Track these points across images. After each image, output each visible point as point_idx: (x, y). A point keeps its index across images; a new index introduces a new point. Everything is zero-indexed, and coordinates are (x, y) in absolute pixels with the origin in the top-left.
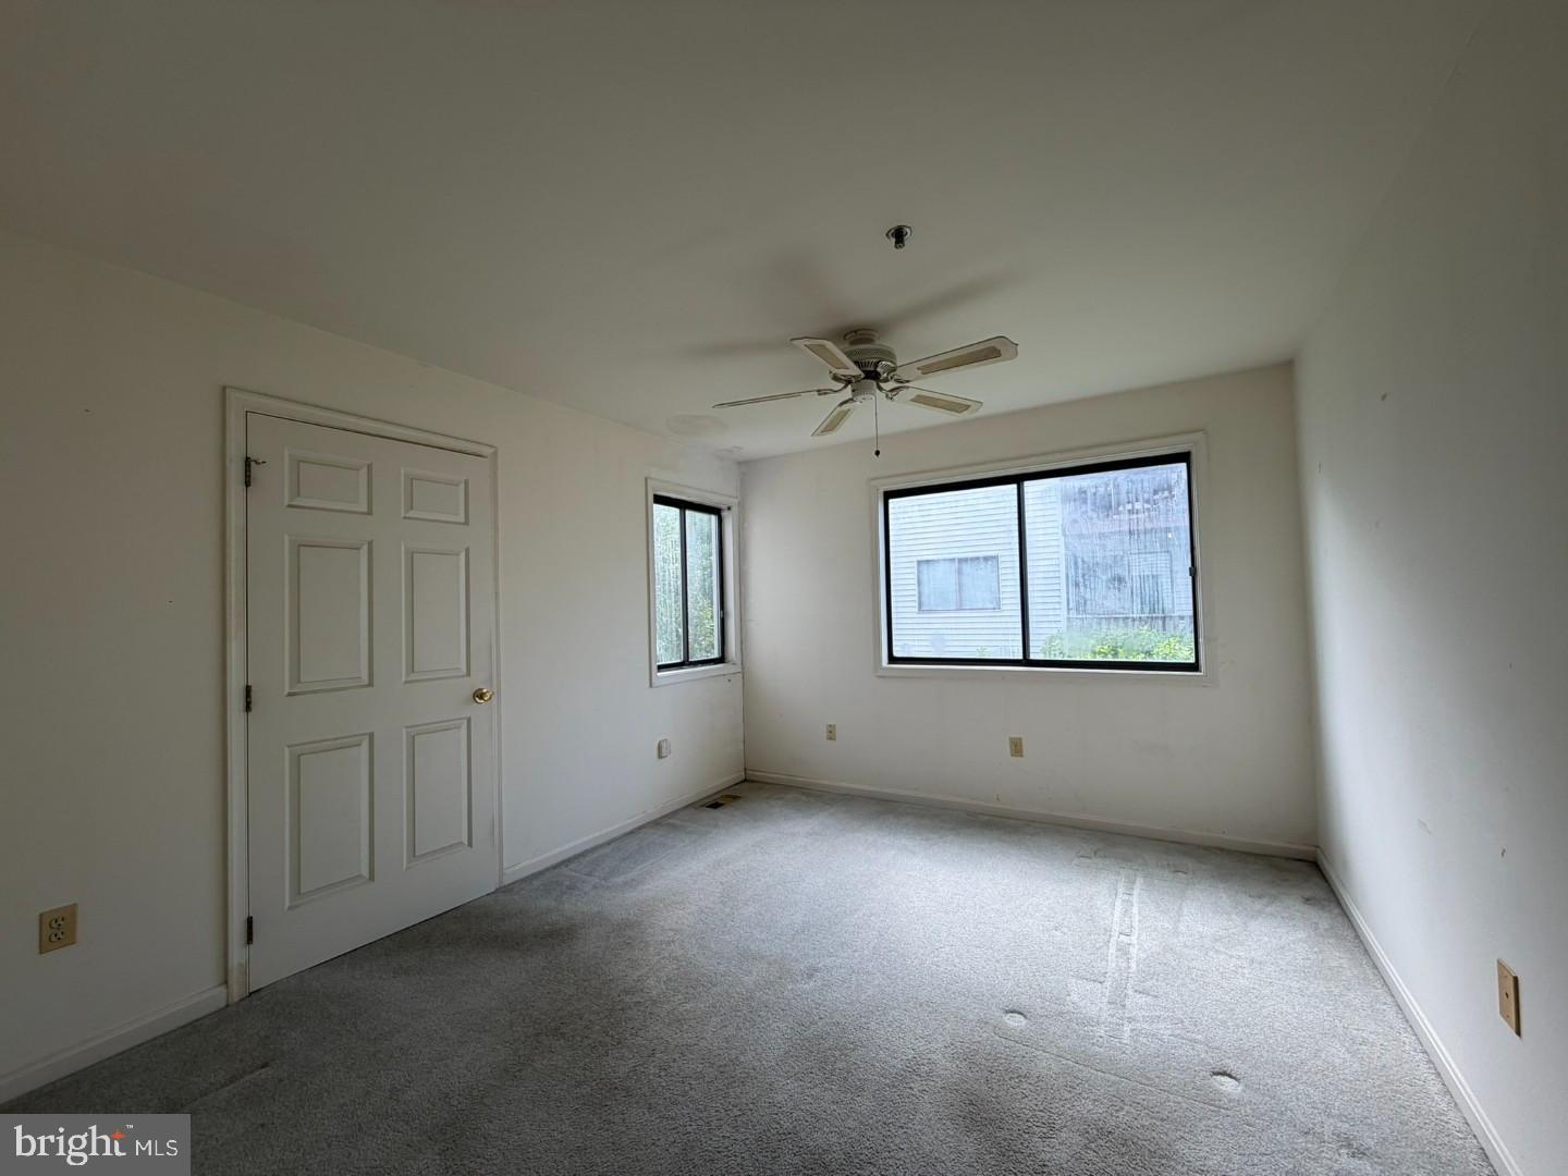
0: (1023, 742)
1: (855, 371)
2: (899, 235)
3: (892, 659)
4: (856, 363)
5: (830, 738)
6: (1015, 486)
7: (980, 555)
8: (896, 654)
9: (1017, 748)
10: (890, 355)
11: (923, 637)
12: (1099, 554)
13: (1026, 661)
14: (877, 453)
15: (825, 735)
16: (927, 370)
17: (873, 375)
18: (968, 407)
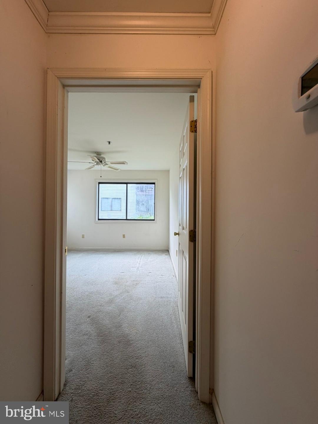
0: (125, 235)
1: (98, 161)
2: (109, 143)
3: (99, 219)
4: (98, 159)
5: (83, 238)
6: (126, 185)
7: (119, 197)
8: (100, 218)
9: (124, 236)
10: (104, 158)
11: (106, 215)
12: (140, 199)
13: (127, 220)
14: (101, 177)
15: (82, 237)
16: (112, 163)
17: (101, 162)
18: (118, 170)
